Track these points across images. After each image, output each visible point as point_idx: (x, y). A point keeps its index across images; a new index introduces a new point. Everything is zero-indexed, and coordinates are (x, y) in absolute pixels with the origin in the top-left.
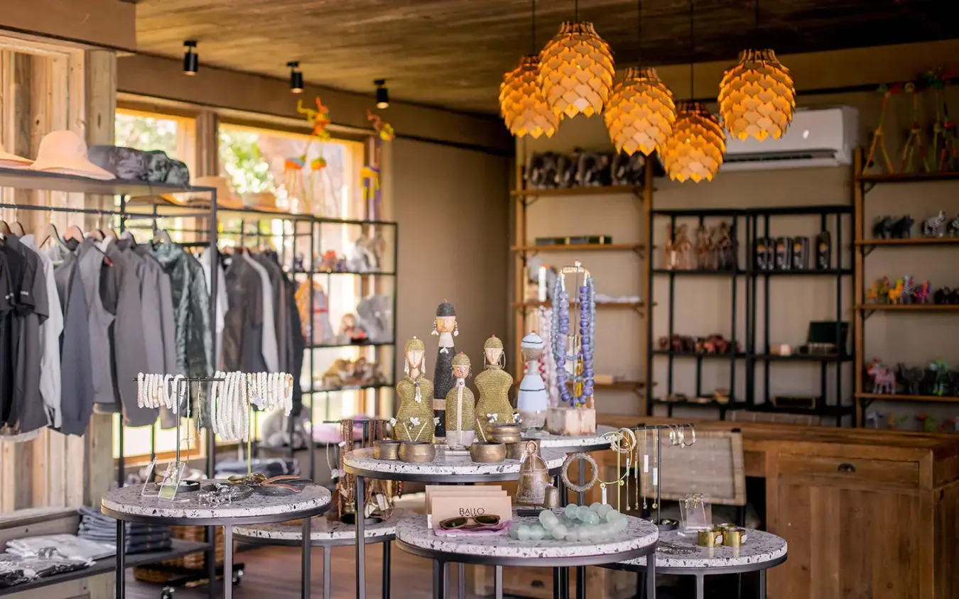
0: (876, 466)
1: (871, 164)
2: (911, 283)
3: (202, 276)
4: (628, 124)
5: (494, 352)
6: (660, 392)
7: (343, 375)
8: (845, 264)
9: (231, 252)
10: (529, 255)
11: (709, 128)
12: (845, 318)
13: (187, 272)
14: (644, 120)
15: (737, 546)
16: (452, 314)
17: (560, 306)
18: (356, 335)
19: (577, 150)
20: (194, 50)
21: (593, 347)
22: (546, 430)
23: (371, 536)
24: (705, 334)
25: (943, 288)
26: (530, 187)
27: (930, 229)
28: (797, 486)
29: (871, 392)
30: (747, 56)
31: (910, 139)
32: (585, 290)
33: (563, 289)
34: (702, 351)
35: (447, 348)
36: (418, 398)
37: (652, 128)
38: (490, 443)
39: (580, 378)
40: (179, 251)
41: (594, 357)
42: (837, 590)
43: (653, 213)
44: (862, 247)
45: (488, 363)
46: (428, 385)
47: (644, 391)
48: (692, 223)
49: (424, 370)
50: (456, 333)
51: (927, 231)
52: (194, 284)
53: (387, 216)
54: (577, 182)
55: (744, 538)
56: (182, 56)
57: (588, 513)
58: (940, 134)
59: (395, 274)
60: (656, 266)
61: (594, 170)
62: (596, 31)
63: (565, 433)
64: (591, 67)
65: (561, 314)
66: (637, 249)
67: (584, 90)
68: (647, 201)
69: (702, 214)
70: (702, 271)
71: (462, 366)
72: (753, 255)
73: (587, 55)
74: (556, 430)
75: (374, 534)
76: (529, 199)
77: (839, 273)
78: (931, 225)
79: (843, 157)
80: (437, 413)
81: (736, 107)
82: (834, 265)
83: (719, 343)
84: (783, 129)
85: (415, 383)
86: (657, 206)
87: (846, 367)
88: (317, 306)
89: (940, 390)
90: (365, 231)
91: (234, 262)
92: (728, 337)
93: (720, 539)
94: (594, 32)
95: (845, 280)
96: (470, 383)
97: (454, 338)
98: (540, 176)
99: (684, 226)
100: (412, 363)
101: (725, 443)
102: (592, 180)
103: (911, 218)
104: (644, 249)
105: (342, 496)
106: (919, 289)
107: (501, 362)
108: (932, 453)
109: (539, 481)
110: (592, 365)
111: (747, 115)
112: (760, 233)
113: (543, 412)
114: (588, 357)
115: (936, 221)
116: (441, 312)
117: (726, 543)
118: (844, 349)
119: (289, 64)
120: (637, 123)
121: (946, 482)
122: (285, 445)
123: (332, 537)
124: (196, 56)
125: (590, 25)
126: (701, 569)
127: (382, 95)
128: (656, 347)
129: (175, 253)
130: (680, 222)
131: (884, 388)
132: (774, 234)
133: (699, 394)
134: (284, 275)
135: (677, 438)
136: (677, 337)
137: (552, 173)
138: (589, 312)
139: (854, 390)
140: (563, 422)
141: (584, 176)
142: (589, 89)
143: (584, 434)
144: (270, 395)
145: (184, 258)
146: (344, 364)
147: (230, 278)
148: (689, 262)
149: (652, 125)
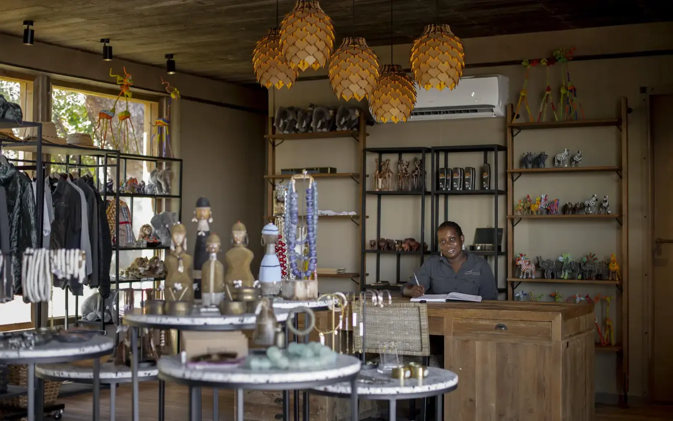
0: (522, 325)
1: (518, 117)
2: (546, 200)
3: (30, 189)
4: (345, 78)
5: (240, 235)
6: (370, 280)
7: (141, 269)
8: (501, 187)
9: (58, 177)
10: (277, 182)
11: (404, 84)
12: (501, 225)
13: (19, 186)
14: (357, 75)
15: (421, 378)
16: (208, 205)
17: (292, 203)
18: (151, 240)
19: (312, 106)
20: (31, 27)
21: (316, 234)
22: (281, 296)
23: (147, 375)
24: (402, 238)
25: (567, 203)
26: (278, 132)
27: (559, 162)
28: (467, 341)
29: (518, 277)
30: (430, 30)
31: (545, 98)
32: (310, 192)
33: (294, 191)
34: (400, 250)
35: (204, 232)
36: (181, 269)
37: (363, 81)
38: (235, 300)
39: (306, 258)
40: (13, 171)
41: (317, 241)
42: (494, 415)
43: (366, 151)
44: (512, 173)
45: (235, 242)
46: (189, 259)
47: (359, 280)
48: (393, 158)
49: (185, 247)
50: (211, 221)
51: (556, 163)
52: (24, 195)
53: (175, 154)
54: (312, 129)
55: (426, 373)
56: (22, 33)
57: (307, 350)
58: (565, 95)
59: (180, 197)
60: (368, 188)
61: (324, 120)
62: (321, 8)
63: (295, 298)
64: (317, 33)
65: (293, 209)
66: (353, 177)
67: (312, 49)
68: (361, 143)
69: (400, 151)
70: (401, 193)
71: (215, 245)
72: (437, 181)
73: (314, 25)
74: (288, 296)
75: (149, 374)
76: (277, 142)
77: (496, 193)
78: (559, 159)
79: (499, 111)
80: (196, 281)
81: (422, 65)
82: (493, 187)
83: (412, 244)
84: (456, 82)
85: (178, 257)
86: (368, 146)
87: (501, 260)
88: (121, 219)
89: (565, 275)
90: (159, 166)
91: (59, 185)
92: (419, 240)
93: (408, 374)
94: (320, 8)
95: (501, 198)
96: (221, 257)
97: (209, 224)
98: (285, 124)
99: (388, 160)
100: (176, 241)
101: (415, 311)
102: (322, 127)
103: (546, 154)
104: (359, 177)
105: (126, 346)
106: (552, 204)
107: (245, 242)
108: (560, 315)
109: (269, 327)
110: (315, 248)
111: (430, 71)
112: (442, 165)
113: (278, 283)
114: (312, 242)
115: (563, 156)
116: (199, 204)
117: (414, 376)
118: (499, 248)
119: (102, 41)
120: (352, 77)
121: (570, 336)
122: (99, 320)
123: (116, 375)
124: (33, 31)
125: (317, 3)
126: (393, 395)
127: (171, 66)
128: (368, 247)
129: (10, 172)
130: (385, 157)
131: (527, 274)
132: (451, 166)
133: (398, 281)
134: (98, 195)
135: (378, 300)
136: (383, 240)
137: (294, 122)
138: (314, 208)
139: (507, 276)
140: (294, 290)
141: (316, 124)
142: (316, 49)
143: (308, 299)
144: (68, 267)
145: (17, 175)
146: (142, 261)
147: (56, 196)
148: (391, 185)
149: (363, 79)
